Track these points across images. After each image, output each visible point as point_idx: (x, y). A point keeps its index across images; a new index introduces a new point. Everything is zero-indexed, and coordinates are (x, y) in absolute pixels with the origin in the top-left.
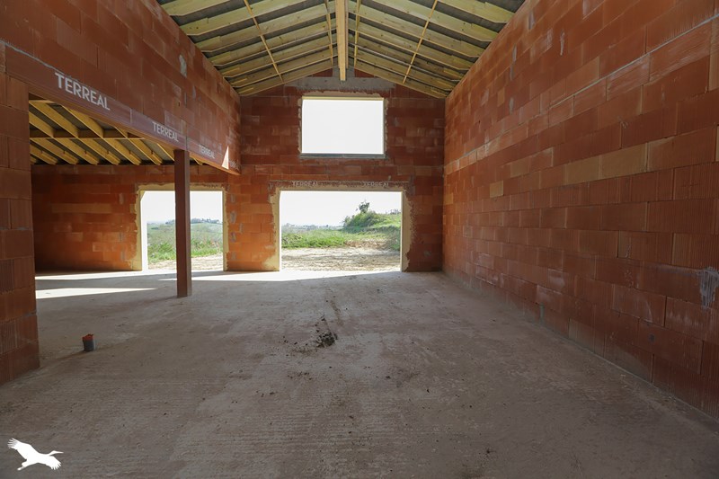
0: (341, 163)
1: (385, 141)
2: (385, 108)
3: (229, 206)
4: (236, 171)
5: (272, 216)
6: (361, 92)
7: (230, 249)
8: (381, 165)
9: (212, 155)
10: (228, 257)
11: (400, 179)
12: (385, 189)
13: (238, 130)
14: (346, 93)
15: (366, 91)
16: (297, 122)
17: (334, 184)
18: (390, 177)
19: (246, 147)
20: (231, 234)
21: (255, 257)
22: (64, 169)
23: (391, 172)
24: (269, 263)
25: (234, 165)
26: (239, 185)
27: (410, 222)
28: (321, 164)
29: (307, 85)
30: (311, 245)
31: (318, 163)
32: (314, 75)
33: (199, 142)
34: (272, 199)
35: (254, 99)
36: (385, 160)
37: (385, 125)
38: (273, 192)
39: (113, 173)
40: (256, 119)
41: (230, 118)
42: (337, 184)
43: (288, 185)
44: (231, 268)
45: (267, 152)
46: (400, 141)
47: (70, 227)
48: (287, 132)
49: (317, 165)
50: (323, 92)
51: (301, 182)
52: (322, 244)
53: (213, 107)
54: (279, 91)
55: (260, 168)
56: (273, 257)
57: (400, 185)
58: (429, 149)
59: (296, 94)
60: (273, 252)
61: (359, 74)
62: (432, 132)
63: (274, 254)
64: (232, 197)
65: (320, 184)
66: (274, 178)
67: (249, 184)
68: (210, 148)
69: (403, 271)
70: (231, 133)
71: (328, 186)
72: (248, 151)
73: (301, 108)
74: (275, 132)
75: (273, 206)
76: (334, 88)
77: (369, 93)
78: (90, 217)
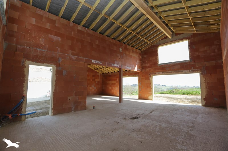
0: (172, 65)
1: (189, 55)
2: (188, 43)
3: (139, 81)
4: (140, 71)
5: (150, 83)
6: (178, 40)
7: (140, 92)
8: (188, 64)
9: (130, 68)
10: (139, 95)
11: (198, 68)
12: (191, 73)
13: (140, 60)
14: (173, 42)
15: (180, 39)
16: (157, 55)
17: (170, 72)
18: (193, 68)
19: (143, 64)
20: (140, 88)
21: (146, 95)
22: (109, 74)
23: (193, 66)
24: (150, 98)
25: (139, 70)
26: (141, 75)
27: (204, 85)
28: (165, 66)
29: (159, 43)
30: (184, 94)
31: (164, 66)
32: (162, 40)
33: (126, 66)
34: (150, 78)
35: (145, 51)
36: (190, 62)
37: (189, 49)
38: (151, 76)
39: (116, 74)
40: (146, 56)
41: (138, 58)
42: (171, 72)
43: (155, 74)
44: (140, 98)
45: (149, 65)
46: (197, 54)
47: (109, 86)
48: (154, 58)
49: (164, 67)
50: (165, 44)
51: (159, 73)
52: (189, 94)
53: (131, 56)
54: (151, 47)
55: (147, 70)
56: (151, 96)
57: (198, 70)
58: (212, 54)
59: (157, 46)
60: (151, 94)
61: (177, 34)
62: (213, 47)
63: (151, 95)
64: (140, 78)
65: (165, 73)
66: (151, 72)
67: (144, 74)
68: (130, 66)
69: (202, 106)
70: (138, 61)
71: (168, 73)
72: (144, 65)
73: (158, 50)
74: (151, 59)
75: (151, 81)
76: (168, 42)
77: (182, 39)
78: (112, 84)
